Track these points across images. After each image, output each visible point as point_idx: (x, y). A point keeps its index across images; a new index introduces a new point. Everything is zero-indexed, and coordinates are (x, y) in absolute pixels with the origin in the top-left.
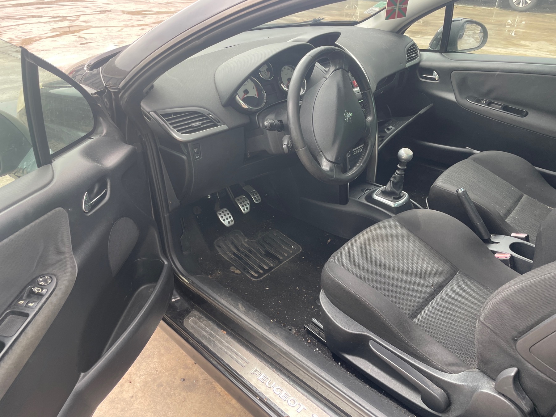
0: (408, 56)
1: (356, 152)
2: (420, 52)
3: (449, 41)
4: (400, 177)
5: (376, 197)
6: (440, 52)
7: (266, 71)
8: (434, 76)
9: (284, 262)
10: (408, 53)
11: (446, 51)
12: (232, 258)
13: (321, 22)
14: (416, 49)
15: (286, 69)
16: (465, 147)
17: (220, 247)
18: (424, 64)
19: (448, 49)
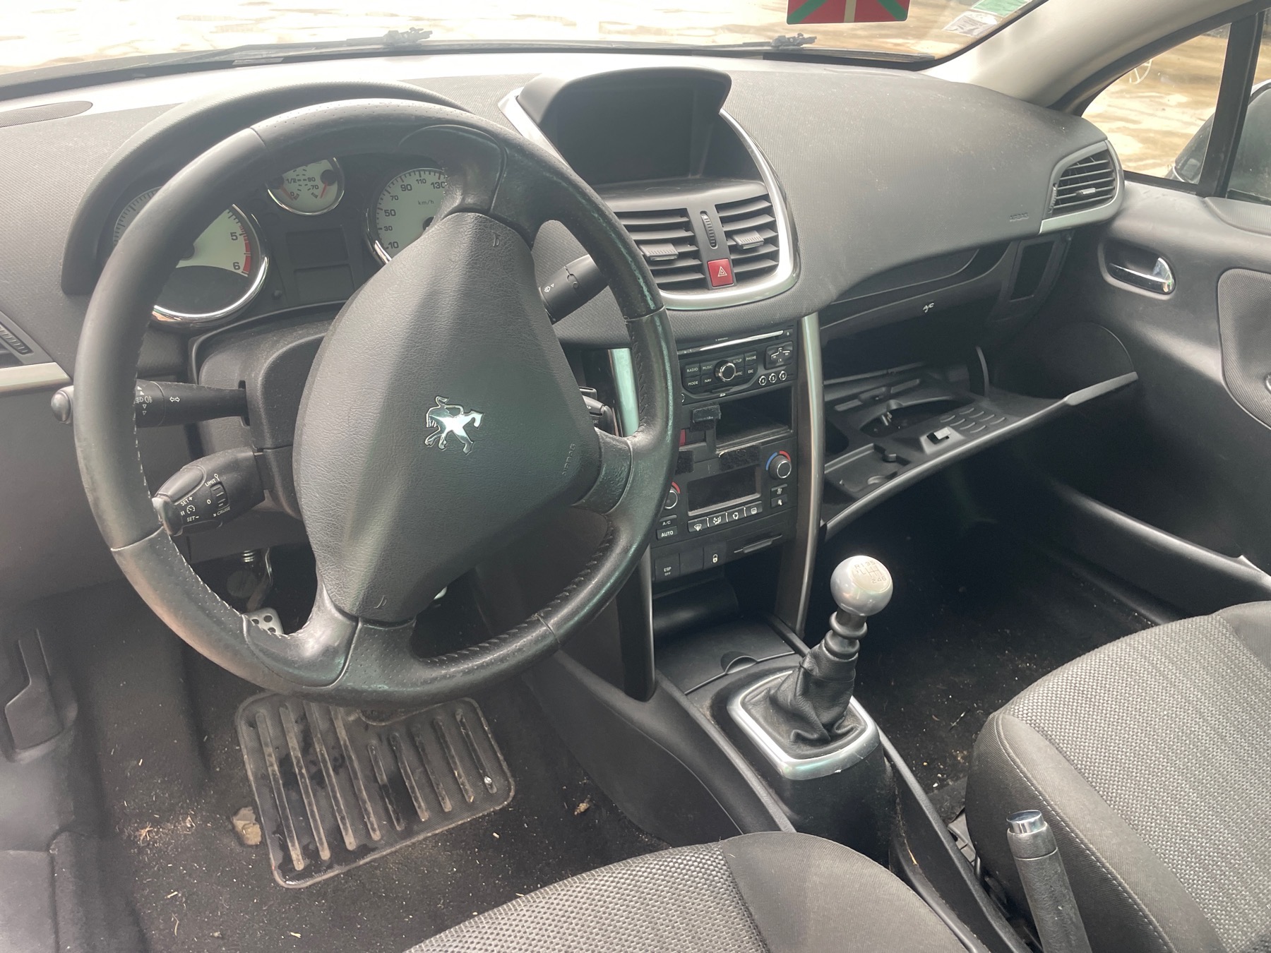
0: (1060, 193)
1: (703, 522)
2: (1126, 182)
3: (1238, 156)
4: (836, 663)
5: (738, 712)
6: (1201, 192)
7: (318, 182)
8: (1159, 274)
9: (421, 837)
10: (1062, 183)
11: (1222, 192)
12: (265, 777)
13: (803, 49)
14: (1112, 171)
15: (429, 182)
16: (1233, 554)
17: (252, 724)
18: (1129, 226)
19: (1234, 184)
